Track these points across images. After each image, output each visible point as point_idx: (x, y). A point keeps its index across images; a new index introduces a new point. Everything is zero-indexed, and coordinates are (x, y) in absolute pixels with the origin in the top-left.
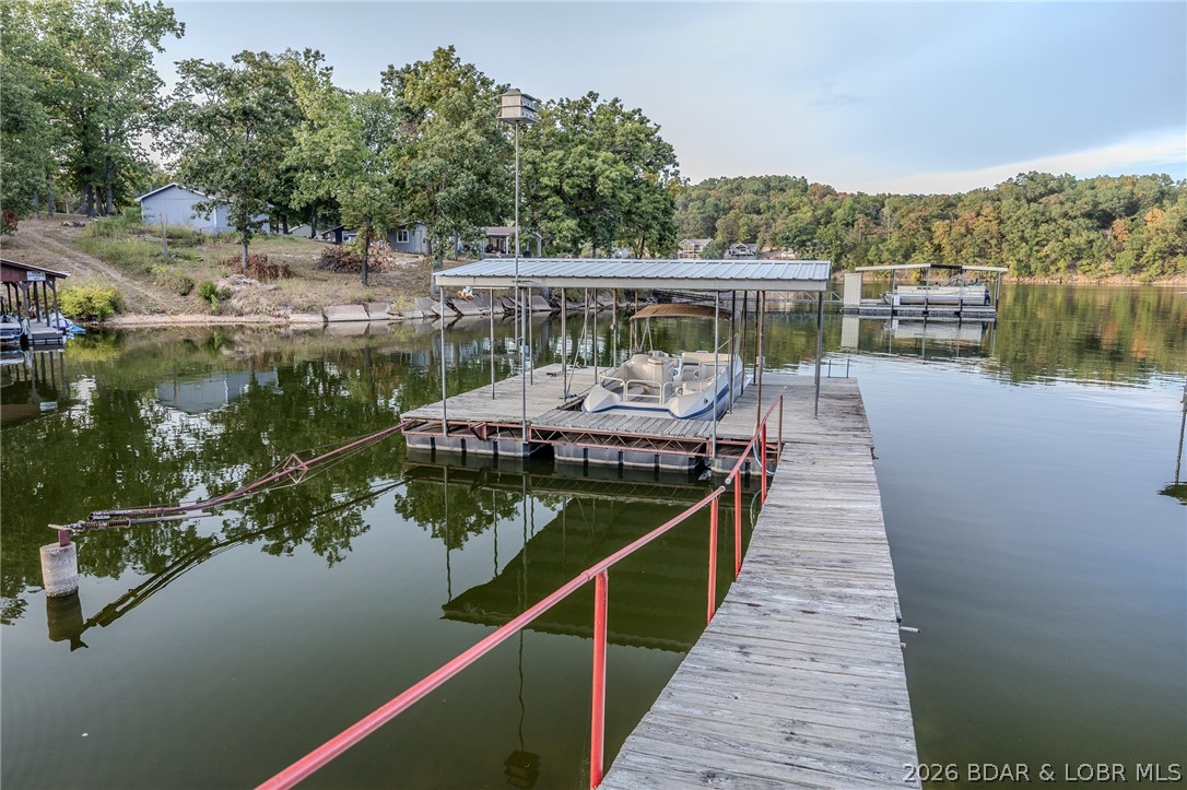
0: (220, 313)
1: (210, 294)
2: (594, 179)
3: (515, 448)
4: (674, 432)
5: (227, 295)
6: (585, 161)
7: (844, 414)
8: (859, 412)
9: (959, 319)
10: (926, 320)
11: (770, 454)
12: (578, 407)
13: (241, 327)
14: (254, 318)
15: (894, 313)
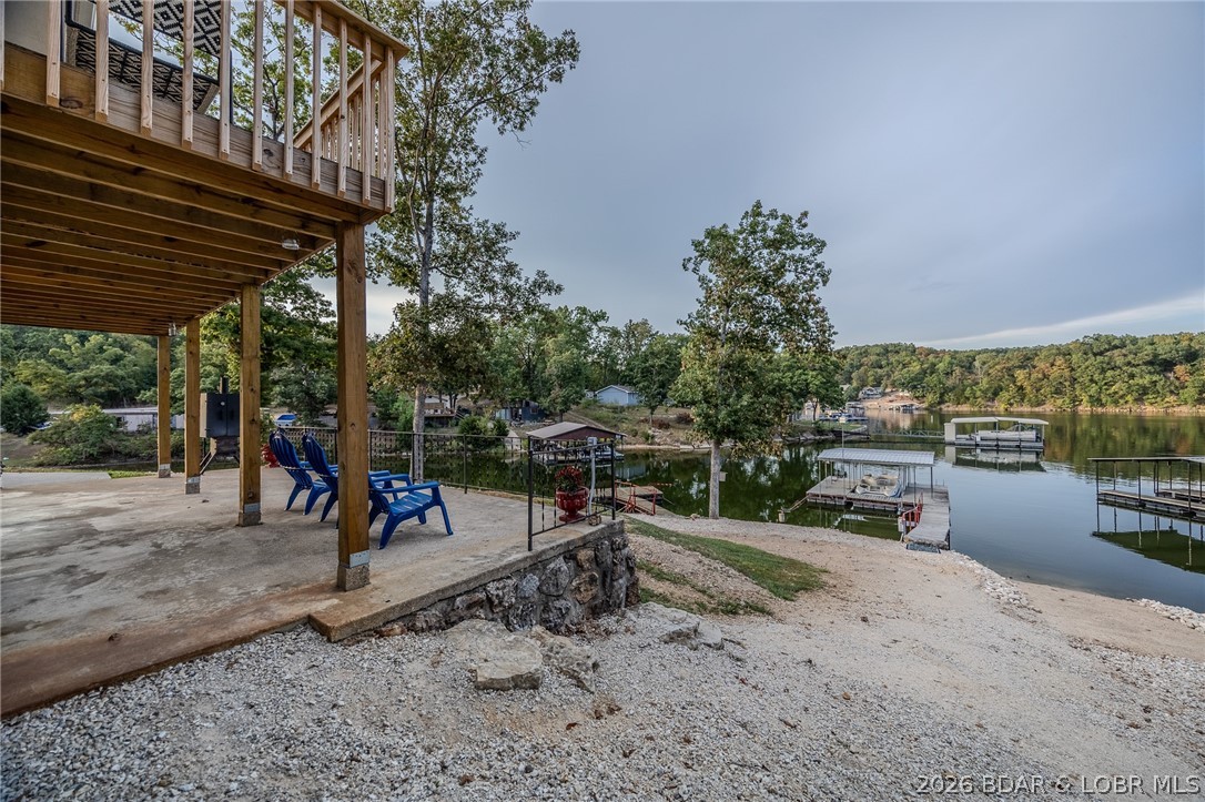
0: (651, 444)
1: (647, 437)
2: (808, 384)
3: (843, 502)
4: (890, 500)
5: (653, 437)
6: (803, 377)
7: (941, 498)
8: (947, 497)
9: (1019, 449)
10: (998, 449)
11: (920, 507)
12: (853, 491)
13: (659, 450)
14: (666, 447)
15: (977, 445)
